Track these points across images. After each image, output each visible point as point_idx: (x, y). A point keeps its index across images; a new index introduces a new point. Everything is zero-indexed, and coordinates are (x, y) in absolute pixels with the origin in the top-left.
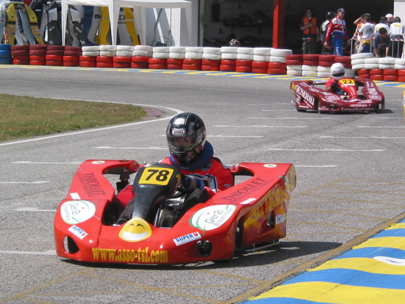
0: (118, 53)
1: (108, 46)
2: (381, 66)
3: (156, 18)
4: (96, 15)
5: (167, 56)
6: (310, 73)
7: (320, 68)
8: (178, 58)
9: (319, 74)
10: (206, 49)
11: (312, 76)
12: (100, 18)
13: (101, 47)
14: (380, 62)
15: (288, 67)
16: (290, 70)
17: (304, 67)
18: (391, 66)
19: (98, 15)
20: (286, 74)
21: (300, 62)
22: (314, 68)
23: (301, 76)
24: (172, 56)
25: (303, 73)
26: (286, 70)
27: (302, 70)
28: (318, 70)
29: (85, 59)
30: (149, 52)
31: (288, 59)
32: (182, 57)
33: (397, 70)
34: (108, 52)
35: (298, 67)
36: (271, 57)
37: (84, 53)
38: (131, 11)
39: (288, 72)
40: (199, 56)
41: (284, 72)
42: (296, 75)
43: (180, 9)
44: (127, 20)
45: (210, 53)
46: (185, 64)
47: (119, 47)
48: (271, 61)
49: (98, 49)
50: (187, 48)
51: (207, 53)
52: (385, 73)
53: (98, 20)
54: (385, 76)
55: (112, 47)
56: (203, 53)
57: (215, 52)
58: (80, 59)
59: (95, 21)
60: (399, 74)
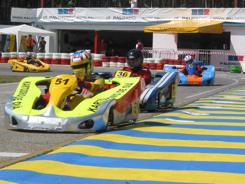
0: (19, 56)
1: (15, 53)
2: (148, 62)
3: (37, 41)
4: (8, 39)
5: (44, 58)
6: (114, 65)
7: (118, 63)
8: (49, 58)
9: (118, 66)
10: (62, 54)
11: (114, 67)
12: (10, 40)
13: (11, 53)
14: (147, 60)
15: (103, 63)
16: (104, 64)
17: (111, 63)
18: (153, 62)
19: (9, 39)
20: (102, 66)
21: (109, 60)
22: (116, 63)
23: (110, 67)
24: (46, 57)
25: (110, 66)
26: (102, 64)
27: (110, 64)
28: (118, 64)
29: (3, 59)
30: (35, 56)
31: (103, 59)
32: (51, 58)
33: (156, 64)
34: (15, 56)
35: (108, 63)
36: (95, 58)
37: (2, 56)
38: (25, 37)
39: (103, 65)
40: (59, 58)
41: (101, 65)
42: (107, 67)
43: (49, 37)
44: (23, 42)
45: (65, 56)
46: (53, 61)
47: (20, 53)
48: (95, 60)
49: (9, 54)
50: (54, 54)
51: (63, 56)
52: (150, 65)
53: (9, 41)
54: (150, 67)
55: (17, 53)
56: (61, 56)
57: (67, 56)
58: (1, 59)
59: (7, 42)
60: (157, 66)
